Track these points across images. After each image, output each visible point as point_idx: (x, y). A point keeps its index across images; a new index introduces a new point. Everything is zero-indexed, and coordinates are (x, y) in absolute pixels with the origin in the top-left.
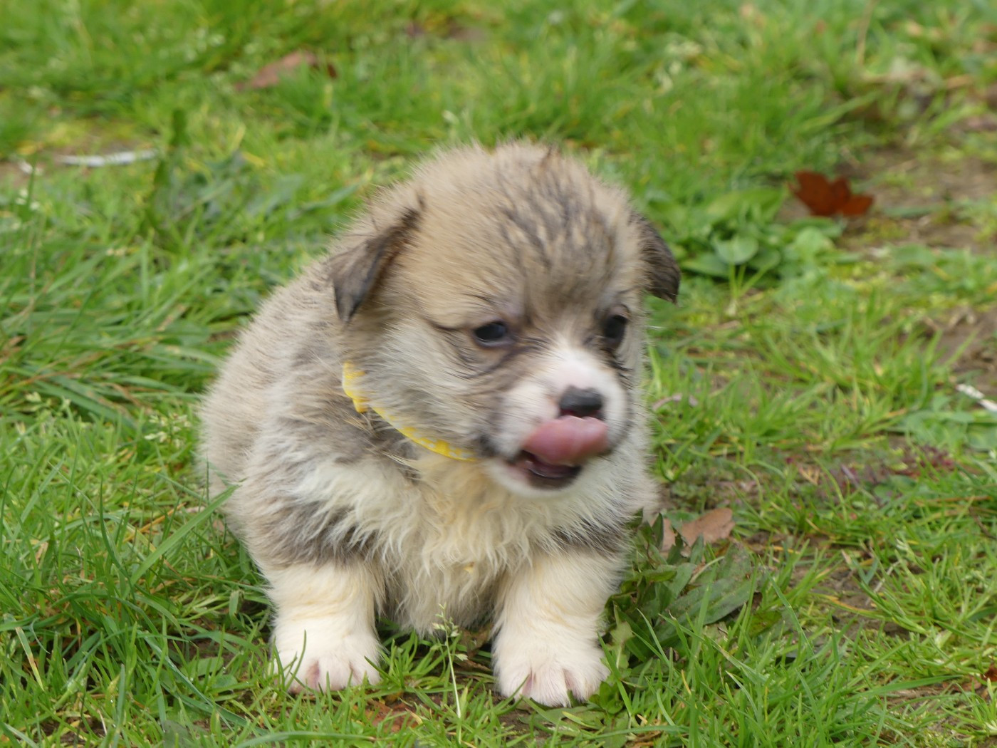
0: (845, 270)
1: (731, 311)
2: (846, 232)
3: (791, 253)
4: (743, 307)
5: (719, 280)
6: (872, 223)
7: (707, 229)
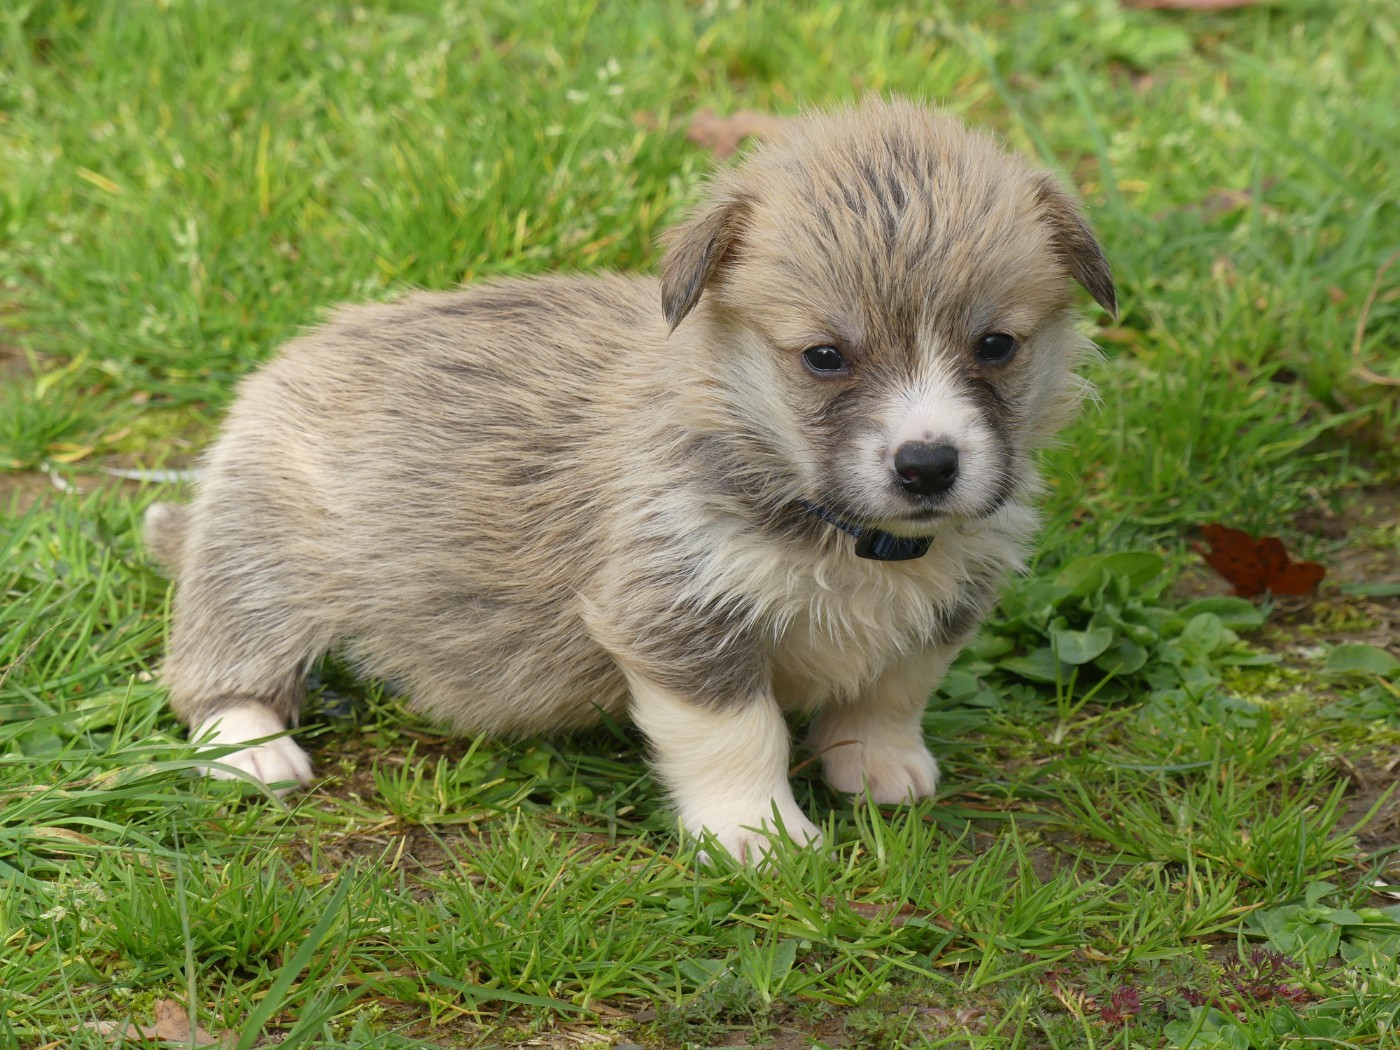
0: (1254, 680)
1: (1057, 738)
2: (1277, 619)
3: (1172, 651)
4: (1075, 733)
5: (1046, 689)
6: (1320, 607)
7: (1048, 610)
